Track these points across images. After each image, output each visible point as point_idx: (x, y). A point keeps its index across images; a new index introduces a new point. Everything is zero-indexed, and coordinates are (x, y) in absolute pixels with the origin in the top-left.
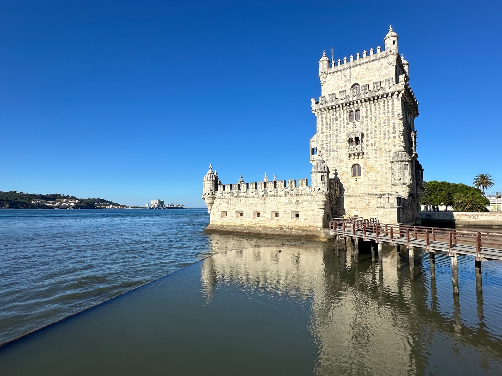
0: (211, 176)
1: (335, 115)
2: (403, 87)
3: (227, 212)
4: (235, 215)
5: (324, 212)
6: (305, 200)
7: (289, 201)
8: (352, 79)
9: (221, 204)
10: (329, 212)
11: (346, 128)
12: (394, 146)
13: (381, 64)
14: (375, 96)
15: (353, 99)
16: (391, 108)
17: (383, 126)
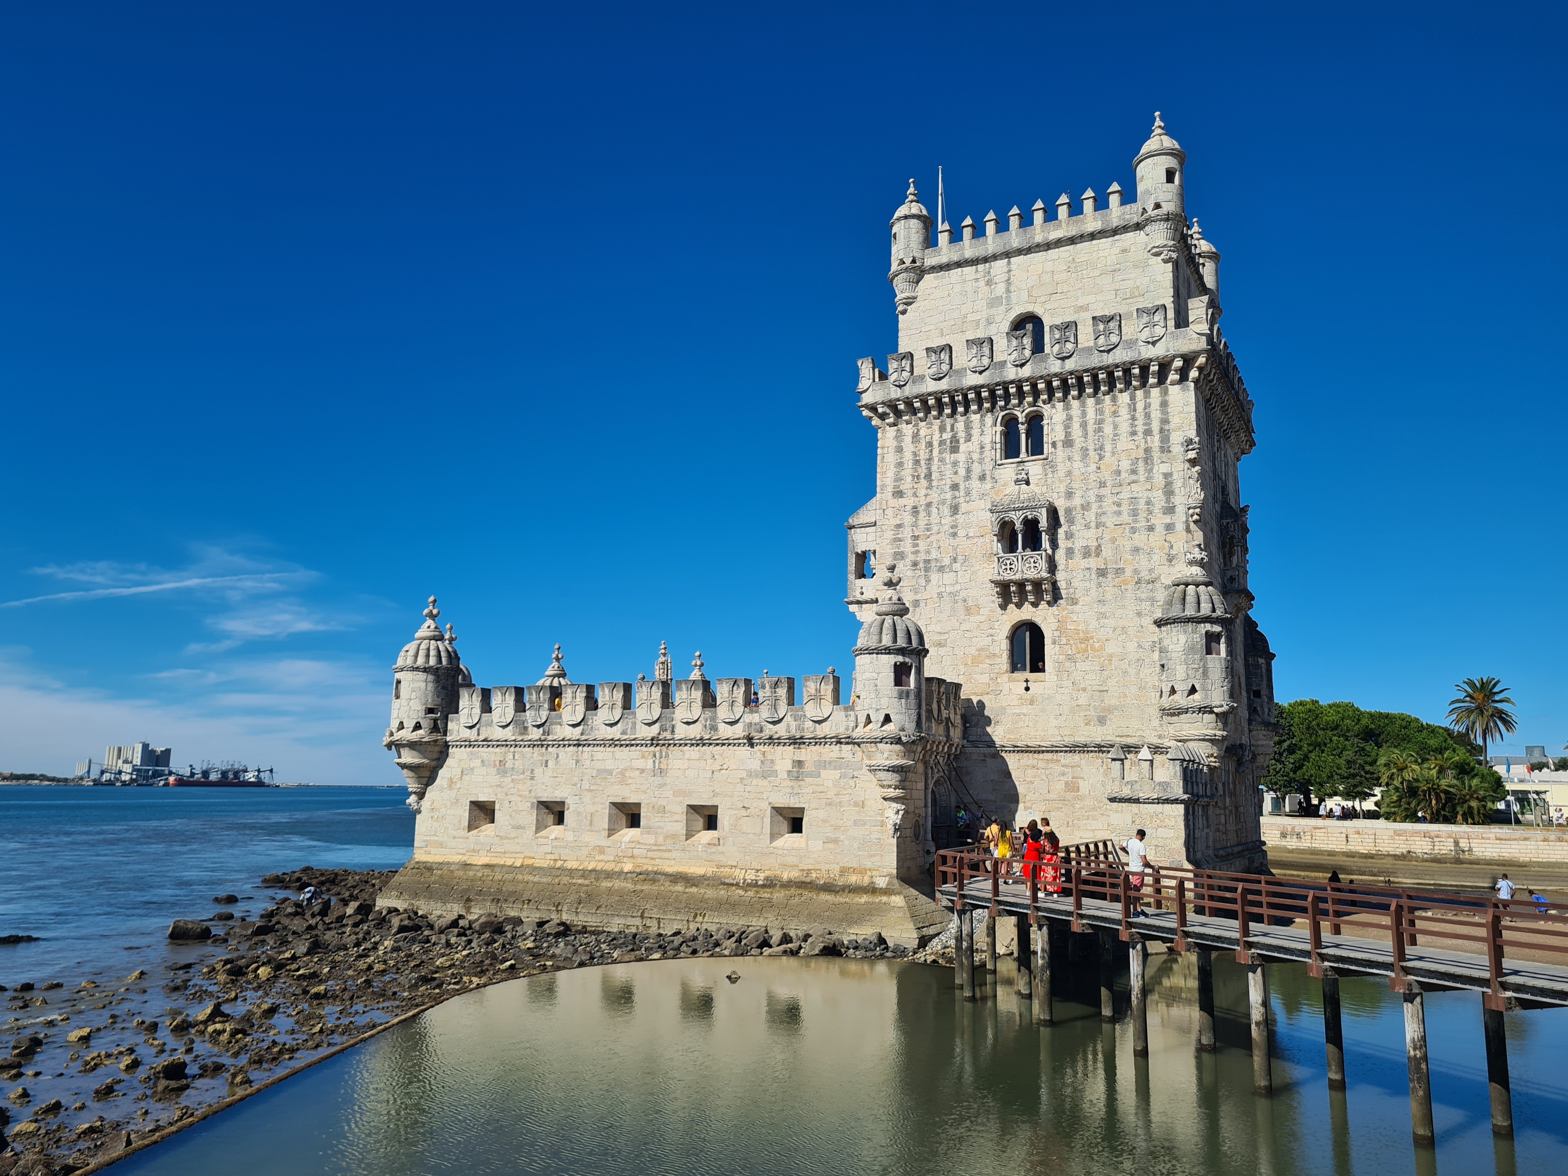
0: (432, 648)
1: (948, 428)
2: (1203, 344)
3: (497, 807)
4: (530, 818)
5: (901, 813)
6: (830, 763)
7: (762, 762)
8: (1014, 296)
9: (472, 769)
10: (922, 812)
11: (988, 485)
12: (1170, 561)
13: (1124, 251)
14: (1100, 368)
15: (1017, 374)
16: (1156, 415)
17: (1129, 484)
